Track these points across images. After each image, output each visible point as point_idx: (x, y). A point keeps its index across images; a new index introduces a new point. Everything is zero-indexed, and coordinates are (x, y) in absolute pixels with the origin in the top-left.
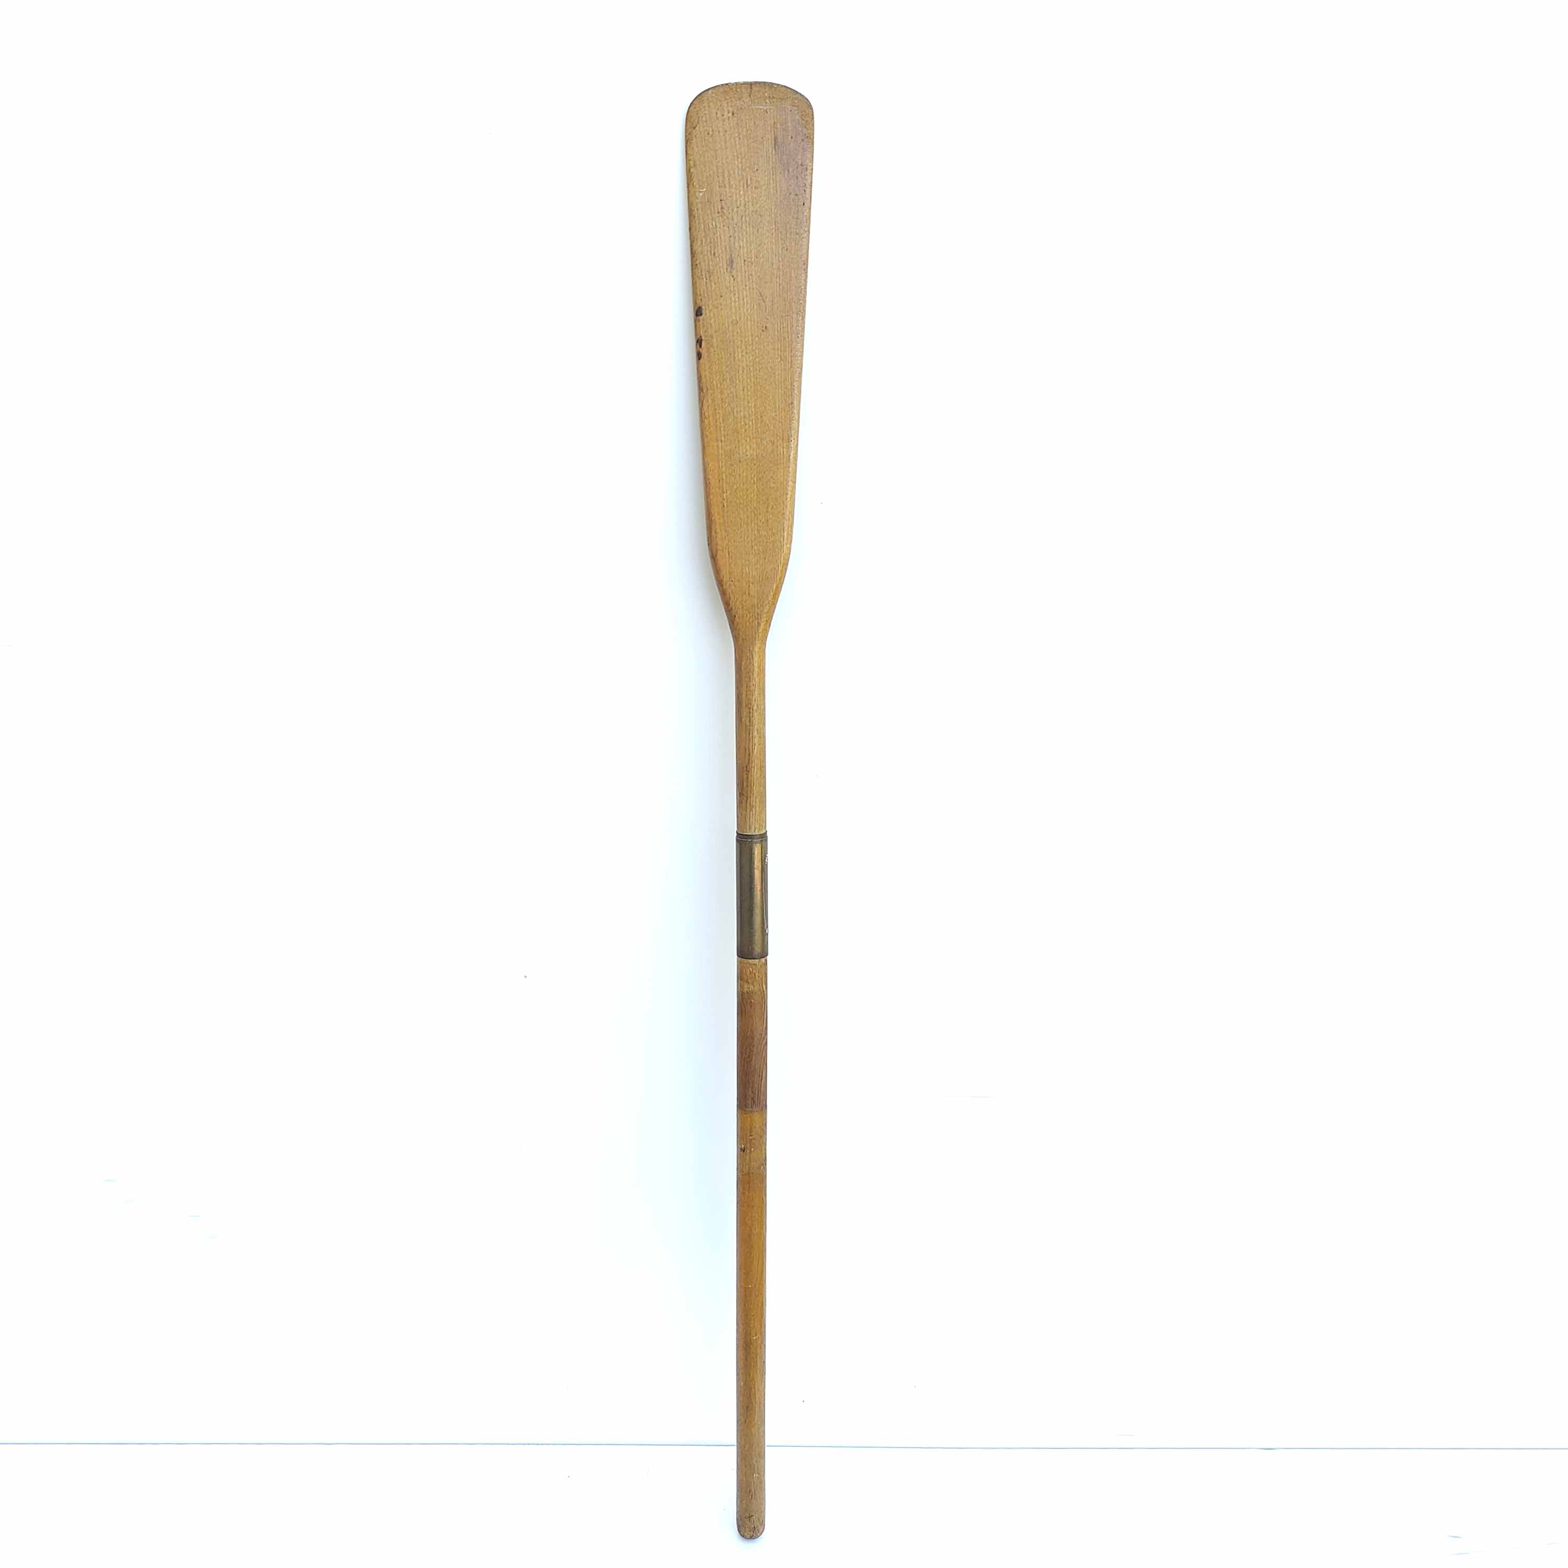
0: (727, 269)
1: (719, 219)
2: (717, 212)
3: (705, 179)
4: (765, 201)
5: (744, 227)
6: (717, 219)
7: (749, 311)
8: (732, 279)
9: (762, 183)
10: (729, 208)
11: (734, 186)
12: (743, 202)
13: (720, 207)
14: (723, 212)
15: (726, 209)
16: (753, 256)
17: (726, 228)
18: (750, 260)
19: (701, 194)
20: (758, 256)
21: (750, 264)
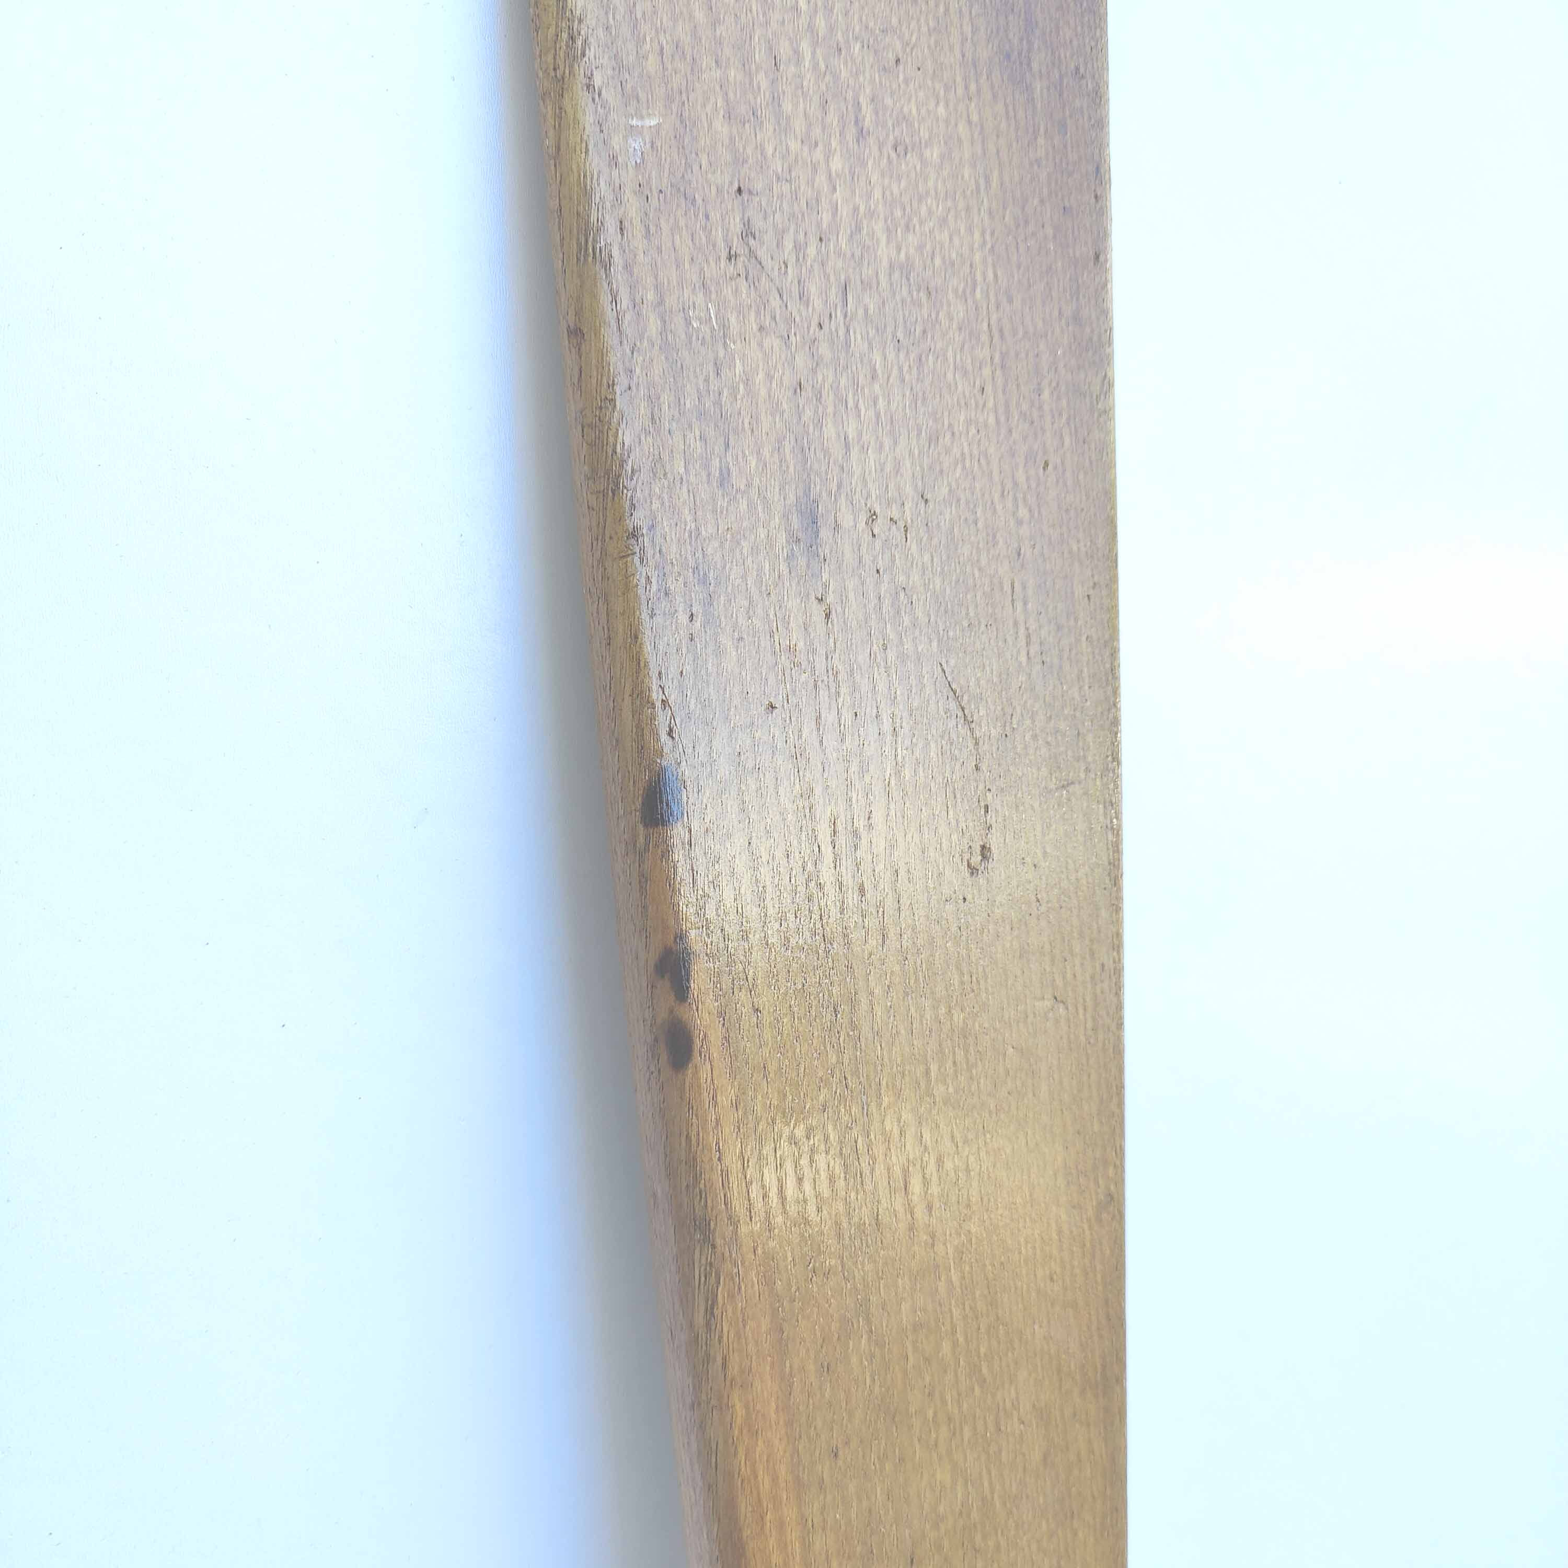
0: (790, 557)
1: (736, 291)
2: (724, 255)
3: (652, 64)
4: (943, 221)
5: (858, 342)
6: (728, 292)
7: (907, 773)
8: (817, 612)
9: (924, 134)
10: (780, 235)
11: (799, 125)
12: (844, 211)
13: (736, 226)
14: (752, 253)
15: (769, 238)
16: (909, 490)
17: (773, 342)
18: (895, 513)
19: (636, 144)
20: (928, 496)
21: (896, 533)
